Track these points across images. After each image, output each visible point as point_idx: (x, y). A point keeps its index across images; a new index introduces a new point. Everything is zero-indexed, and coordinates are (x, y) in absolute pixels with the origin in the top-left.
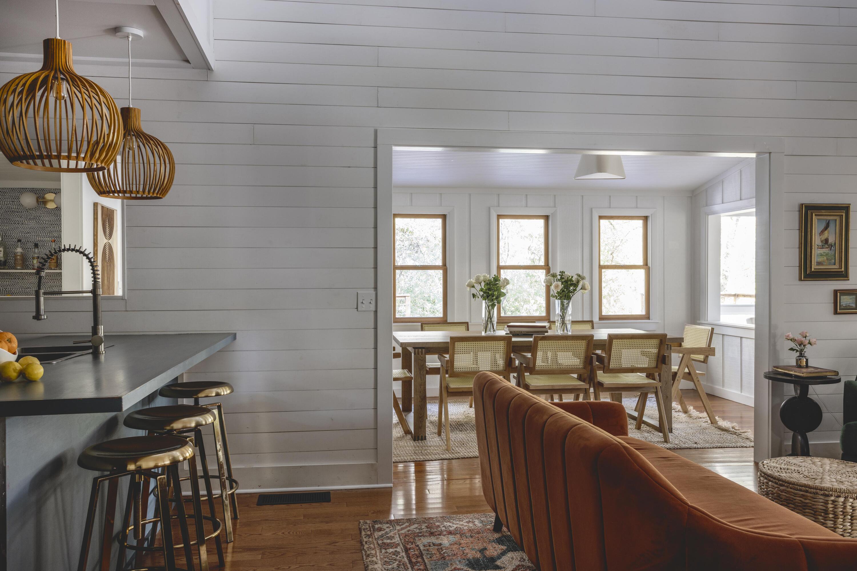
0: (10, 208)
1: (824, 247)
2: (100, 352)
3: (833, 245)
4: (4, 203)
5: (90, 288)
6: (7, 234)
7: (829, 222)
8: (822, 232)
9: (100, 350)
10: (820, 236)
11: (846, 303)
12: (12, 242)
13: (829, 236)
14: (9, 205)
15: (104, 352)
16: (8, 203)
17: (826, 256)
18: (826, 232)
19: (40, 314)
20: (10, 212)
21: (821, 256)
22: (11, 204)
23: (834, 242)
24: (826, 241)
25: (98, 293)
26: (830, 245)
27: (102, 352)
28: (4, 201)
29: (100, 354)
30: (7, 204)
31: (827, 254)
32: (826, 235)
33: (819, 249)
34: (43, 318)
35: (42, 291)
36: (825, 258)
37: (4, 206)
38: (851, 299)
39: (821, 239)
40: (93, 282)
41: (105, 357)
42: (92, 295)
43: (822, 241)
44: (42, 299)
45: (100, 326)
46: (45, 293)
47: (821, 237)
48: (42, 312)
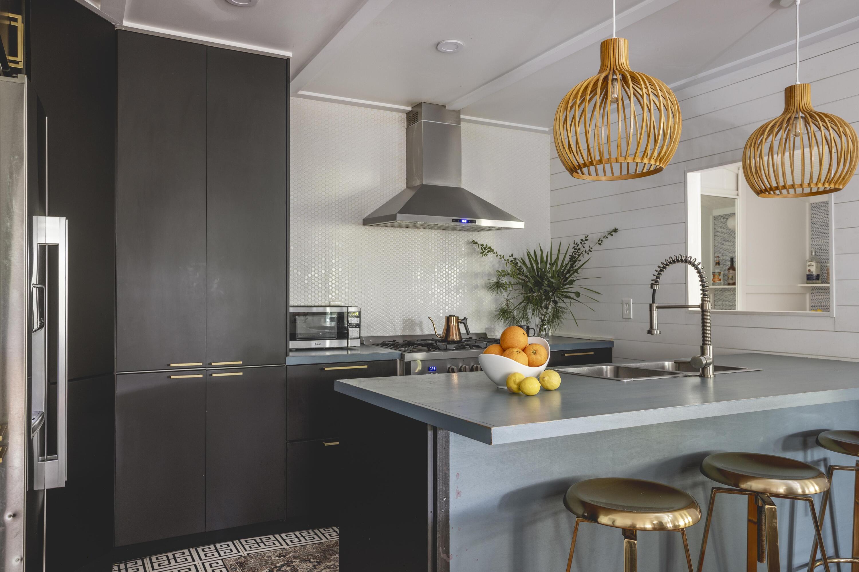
0: (825, 222)
2: (708, 375)
4: (819, 218)
5: (699, 302)
6: (822, 248)
9: (708, 374)
12: (827, 256)
14: (824, 219)
15: (712, 376)
16: (824, 216)
19: (653, 328)
20: (825, 225)
22: (826, 218)
25: (706, 308)
27: (710, 376)
28: (820, 215)
29: (708, 377)
30: (822, 218)
34: (655, 333)
35: (655, 305)
37: (819, 220)
40: (701, 296)
41: (715, 381)
42: (701, 310)
44: (655, 313)
45: (708, 346)
46: (658, 307)
48: (655, 327)
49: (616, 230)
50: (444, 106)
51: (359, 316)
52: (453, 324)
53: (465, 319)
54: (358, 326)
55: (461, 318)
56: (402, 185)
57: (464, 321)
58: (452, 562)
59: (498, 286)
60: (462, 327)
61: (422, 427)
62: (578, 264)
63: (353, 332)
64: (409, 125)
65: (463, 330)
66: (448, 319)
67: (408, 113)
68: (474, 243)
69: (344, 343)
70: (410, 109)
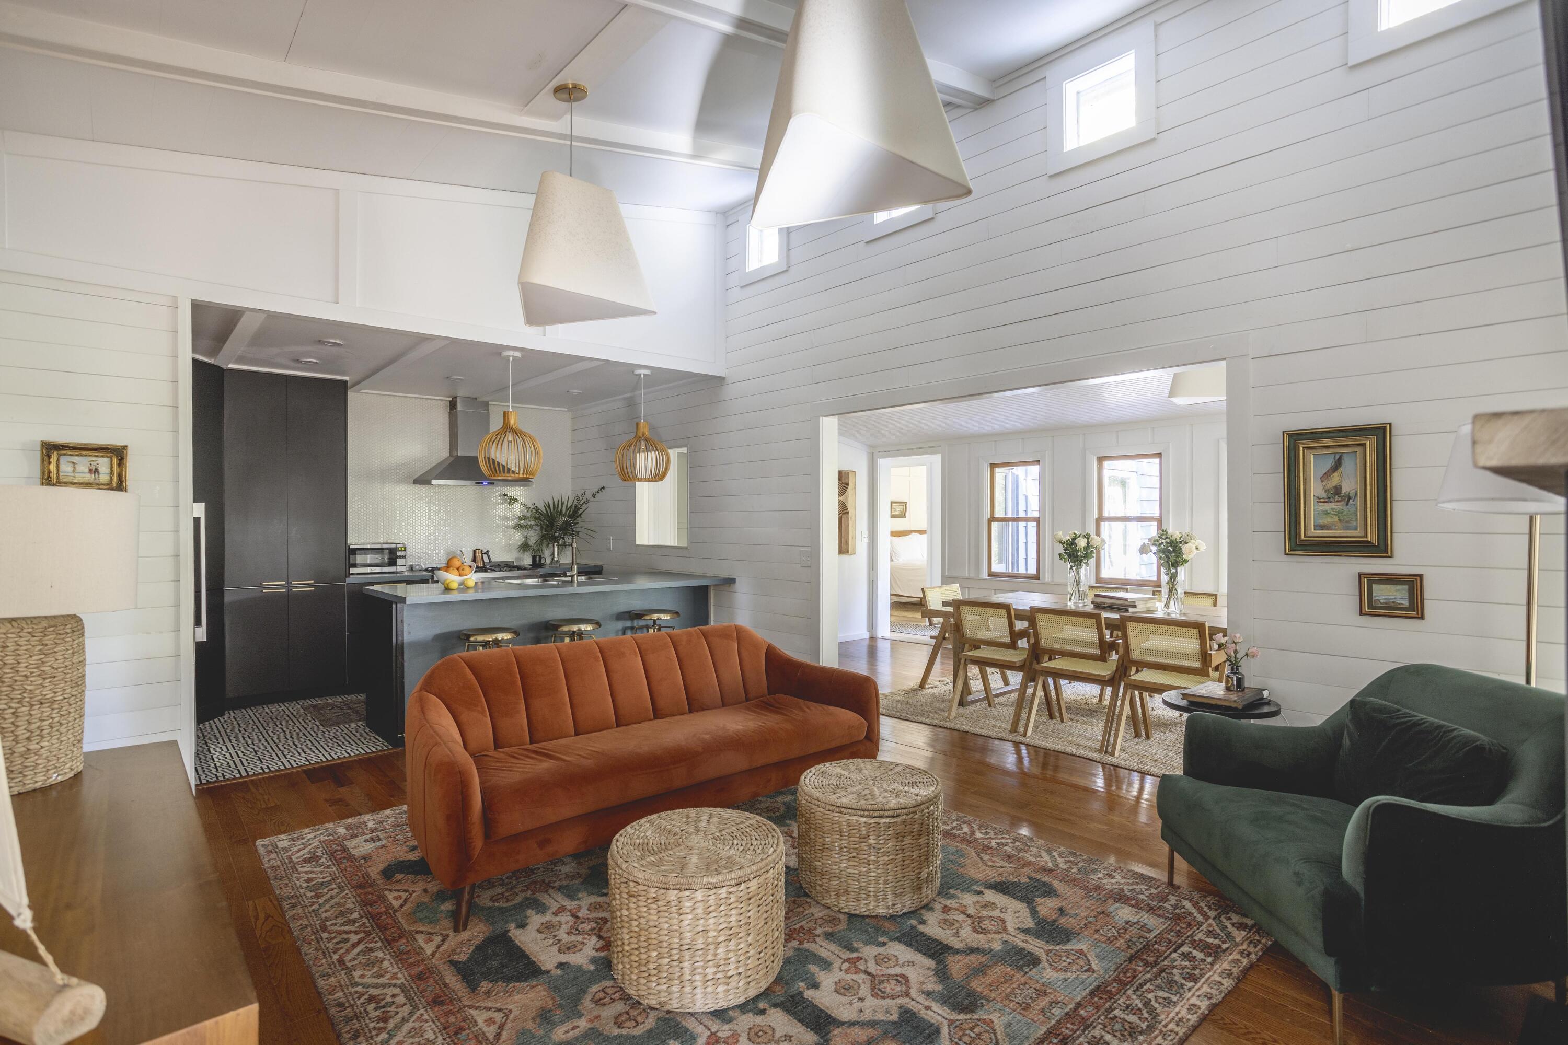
1: (1332, 500)
3: (1351, 495)
7: (1340, 458)
8: (1327, 476)
10: (1322, 482)
11: (1386, 597)
13: (1341, 482)
17: (1337, 515)
18: (1335, 474)
21: (1326, 514)
23: (1354, 491)
24: (1337, 490)
26: (1344, 496)
31: (1339, 513)
32: (1335, 479)
33: (1322, 504)
36: (1336, 519)
38: (1398, 590)
39: (1324, 486)
43: (1327, 491)
47: (1324, 483)
49: (604, 488)
50: (476, 399)
51: (405, 550)
52: (479, 555)
53: (488, 551)
54: (404, 557)
55: (484, 551)
56: (445, 454)
57: (487, 553)
58: (405, 664)
59: (518, 527)
60: (485, 557)
61: (390, 603)
62: (580, 511)
63: (400, 561)
64: (450, 410)
65: (486, 560)
66: (474, 552)
67: (450, 401)
68: (505, 495)
69: (392, 569)
70: (451, 399)
